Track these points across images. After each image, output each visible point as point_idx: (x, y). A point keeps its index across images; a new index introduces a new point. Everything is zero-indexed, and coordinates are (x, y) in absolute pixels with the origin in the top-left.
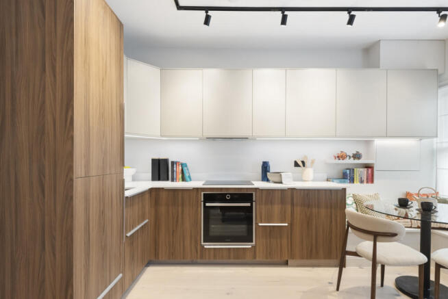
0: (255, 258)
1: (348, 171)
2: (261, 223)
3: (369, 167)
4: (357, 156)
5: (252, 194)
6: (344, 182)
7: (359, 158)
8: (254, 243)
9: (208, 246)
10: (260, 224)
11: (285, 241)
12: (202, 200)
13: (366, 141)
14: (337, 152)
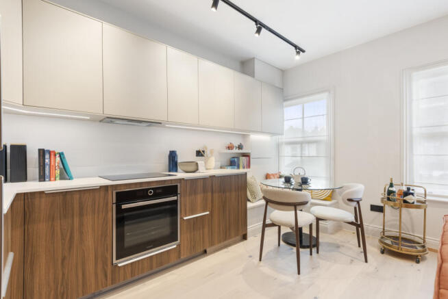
0: (179, 258)
1: (236, 159)
2: (186, 216)
3: (246, 155)
4: (240, 147)
5: (177, 186)
6: (234, 168)
7: (241, 149)
8: (179, 241)
9: (122, 263)
10: (185, 218)
11: (206, 230)
12: (114, 201)
13: (244, 135)
14: (228, 143)
